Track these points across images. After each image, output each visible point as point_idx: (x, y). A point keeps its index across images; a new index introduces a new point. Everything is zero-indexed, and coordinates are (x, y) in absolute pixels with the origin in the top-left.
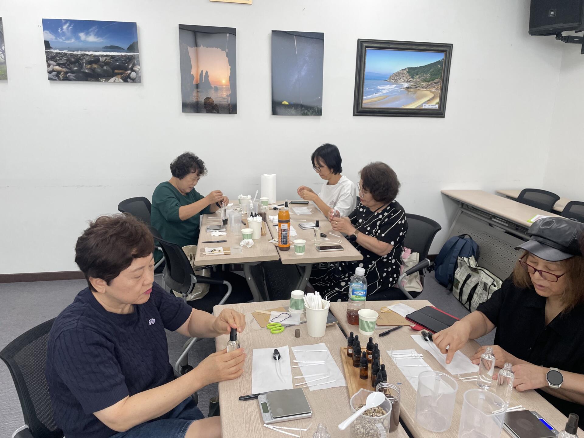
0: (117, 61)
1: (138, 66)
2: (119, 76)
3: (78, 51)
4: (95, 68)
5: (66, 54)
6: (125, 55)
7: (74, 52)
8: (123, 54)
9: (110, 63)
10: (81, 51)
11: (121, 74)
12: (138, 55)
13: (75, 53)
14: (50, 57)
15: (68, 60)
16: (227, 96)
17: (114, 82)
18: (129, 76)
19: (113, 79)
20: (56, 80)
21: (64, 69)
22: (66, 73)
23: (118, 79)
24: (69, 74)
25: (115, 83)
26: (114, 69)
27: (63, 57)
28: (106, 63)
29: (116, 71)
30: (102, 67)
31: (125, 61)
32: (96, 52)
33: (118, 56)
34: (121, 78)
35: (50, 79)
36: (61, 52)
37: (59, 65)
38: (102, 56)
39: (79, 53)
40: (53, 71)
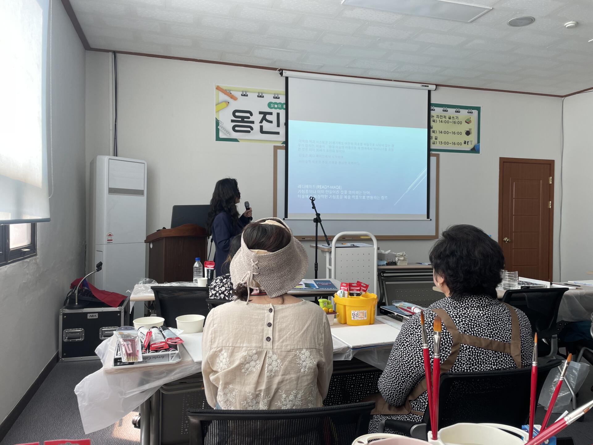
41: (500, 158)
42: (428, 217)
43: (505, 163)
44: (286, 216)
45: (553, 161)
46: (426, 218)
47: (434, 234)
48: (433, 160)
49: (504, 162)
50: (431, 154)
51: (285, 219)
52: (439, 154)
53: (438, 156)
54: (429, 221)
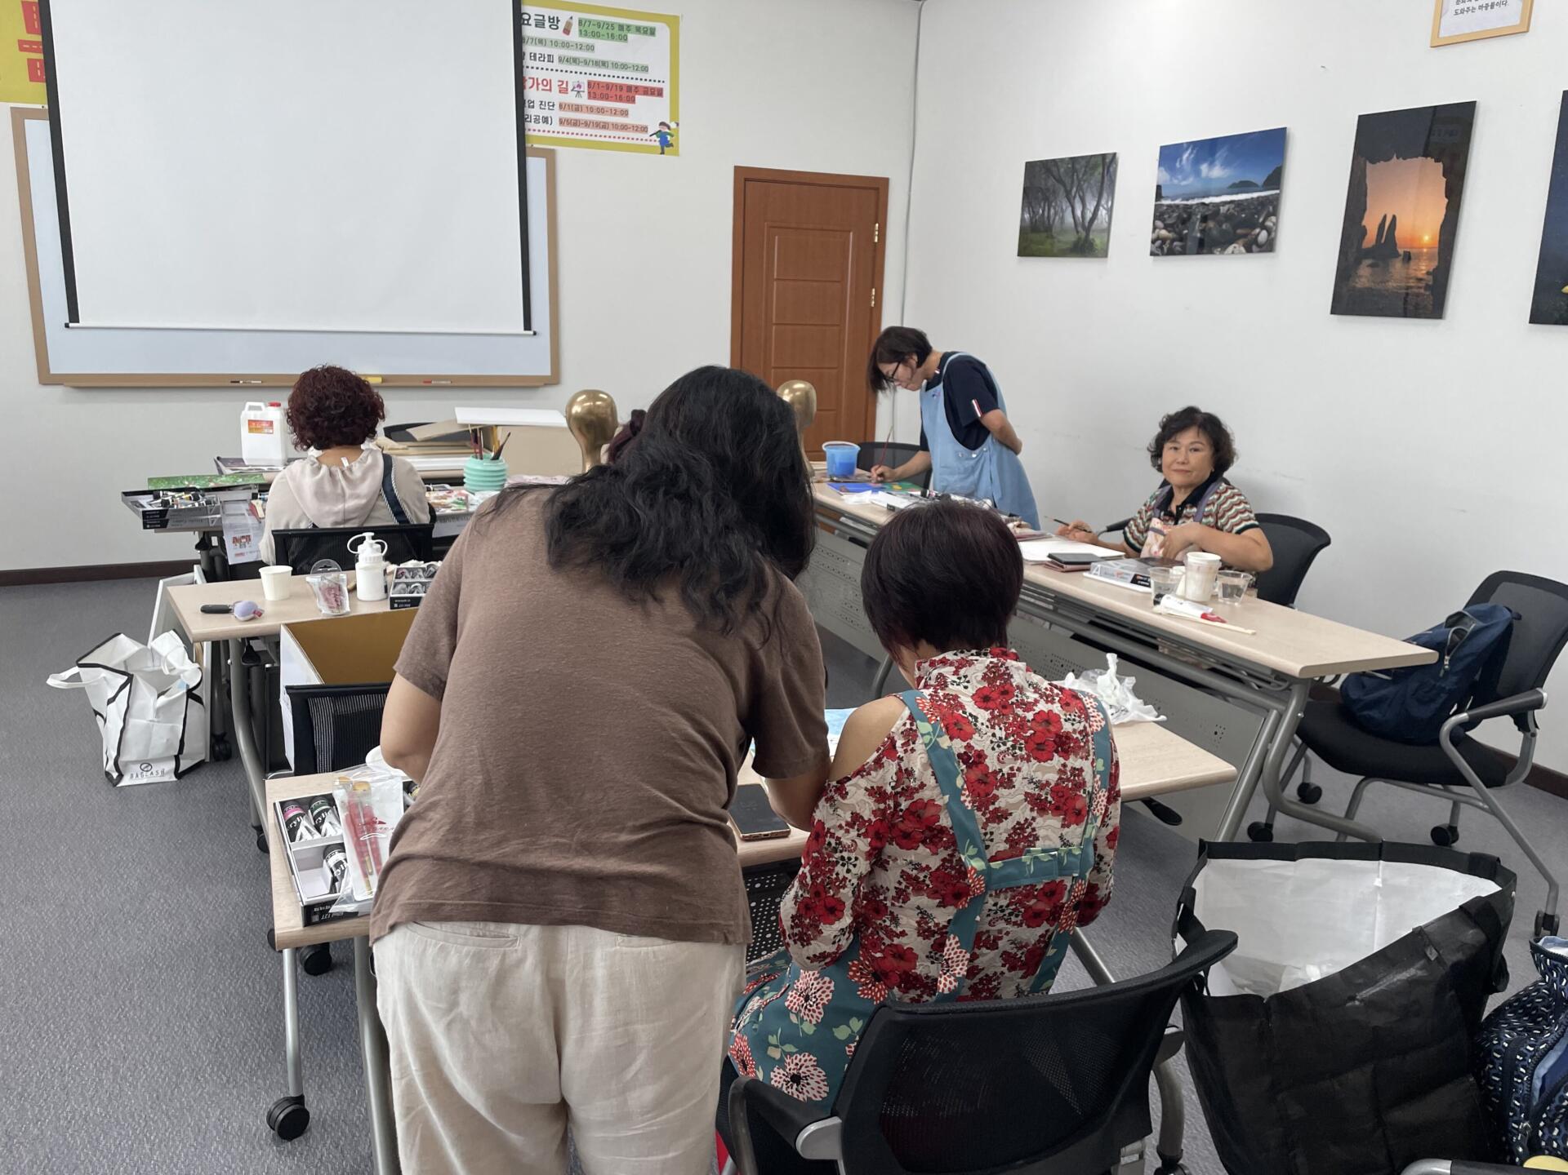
0: (1243, 210)
1: (1273, 219)
2: (1241, 241)
3: (1193, 198)
4: (1210, 229)
5: (1177, 206)
6: (1258, 198)
7: (1187, 200)
8: (1255, 195)
9: (1233, 215)
10: (1199, 197)
11: (1245, 236)
12: (1278, 194)
13: (1190, 202)
14: (1159, 214)
15: (1179, 217)
16: (1428, 273)
17: (1233, 253)
18: (1255, 241)
19: (1231, 248)
20: (1157, 255)
21: (1171, 235)
22: (1173, 240)
23: (1238, 247)
24: (1175, 243)
25: (1233, 256)
26: (1235, 228)
27: (1173, 212)
28: (1228, 217)
29: (1239, 231)
30: (1221, 226)
31: (1256, 208)
32: (1217, 196)
33: (1247, 200)
34: (1244, 246)
35: (1152, 254)
36: (1173, 203)
37: (1166, 227)
38: (1224, 203)
39: (1196, 201)
40: (1158, 239)
41: (738, 169)
42: (528, 325)
43: (749, 181)
44: (74, 315)
45: (885, 182)
46: (520, 329)
47: (546, 371)
48: (536, 167)
49: (746, 180)
50: (527, 150)
51: (71, 325)
52: (553, 152)
53: (550, 156)
54: (528, 339)
